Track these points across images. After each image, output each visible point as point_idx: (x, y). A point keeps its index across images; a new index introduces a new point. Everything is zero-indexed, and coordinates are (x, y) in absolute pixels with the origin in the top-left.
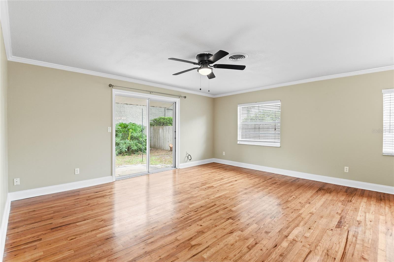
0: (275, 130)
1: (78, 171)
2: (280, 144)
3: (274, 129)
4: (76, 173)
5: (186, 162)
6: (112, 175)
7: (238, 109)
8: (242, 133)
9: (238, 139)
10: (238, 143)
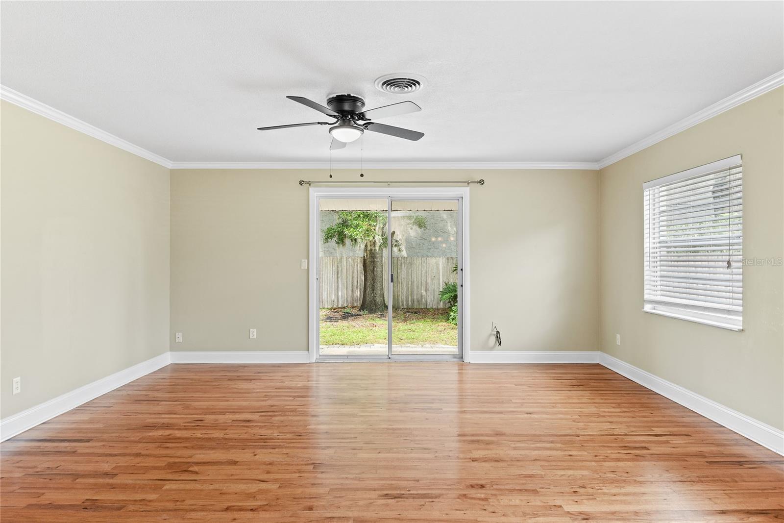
0: (728, 267)
1: (255, 334)
2: (741, 318)
3: (725, 264)
4: (251, 337)
5: (492, 349)
6: (308, 350)
7: (645, 198)
8: (661, 276)
9: (646, 297)
10: (648, 308)
